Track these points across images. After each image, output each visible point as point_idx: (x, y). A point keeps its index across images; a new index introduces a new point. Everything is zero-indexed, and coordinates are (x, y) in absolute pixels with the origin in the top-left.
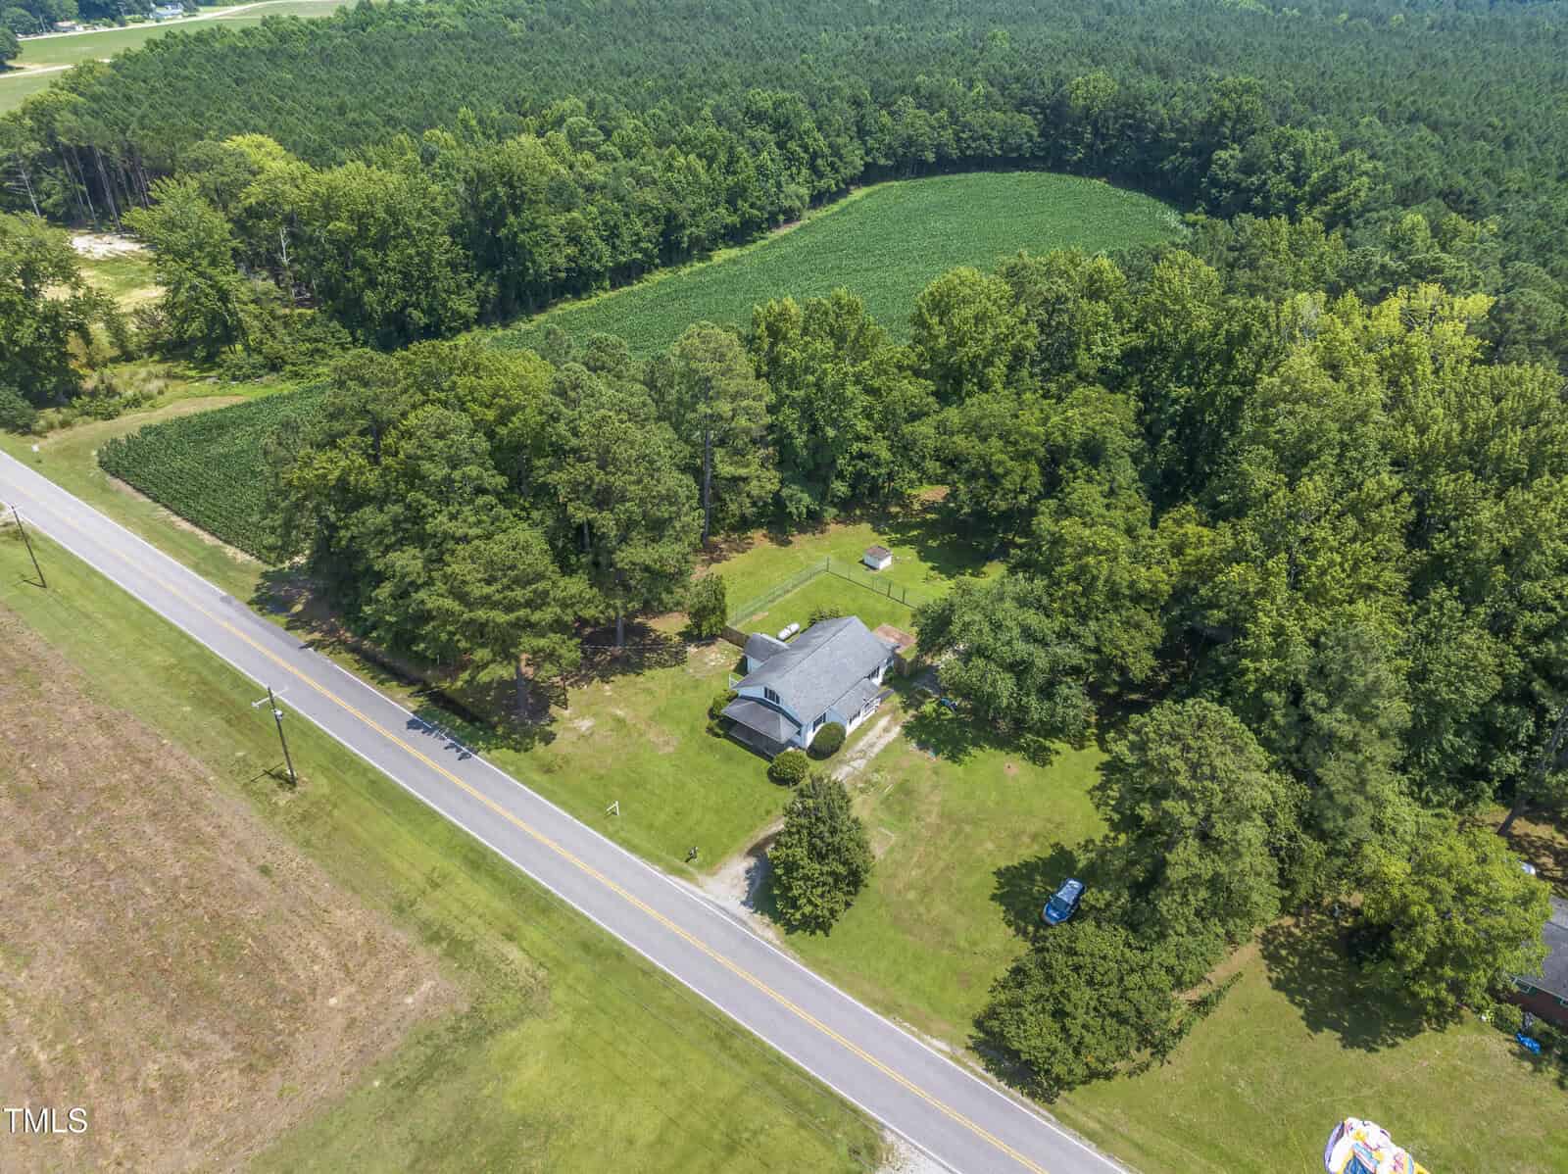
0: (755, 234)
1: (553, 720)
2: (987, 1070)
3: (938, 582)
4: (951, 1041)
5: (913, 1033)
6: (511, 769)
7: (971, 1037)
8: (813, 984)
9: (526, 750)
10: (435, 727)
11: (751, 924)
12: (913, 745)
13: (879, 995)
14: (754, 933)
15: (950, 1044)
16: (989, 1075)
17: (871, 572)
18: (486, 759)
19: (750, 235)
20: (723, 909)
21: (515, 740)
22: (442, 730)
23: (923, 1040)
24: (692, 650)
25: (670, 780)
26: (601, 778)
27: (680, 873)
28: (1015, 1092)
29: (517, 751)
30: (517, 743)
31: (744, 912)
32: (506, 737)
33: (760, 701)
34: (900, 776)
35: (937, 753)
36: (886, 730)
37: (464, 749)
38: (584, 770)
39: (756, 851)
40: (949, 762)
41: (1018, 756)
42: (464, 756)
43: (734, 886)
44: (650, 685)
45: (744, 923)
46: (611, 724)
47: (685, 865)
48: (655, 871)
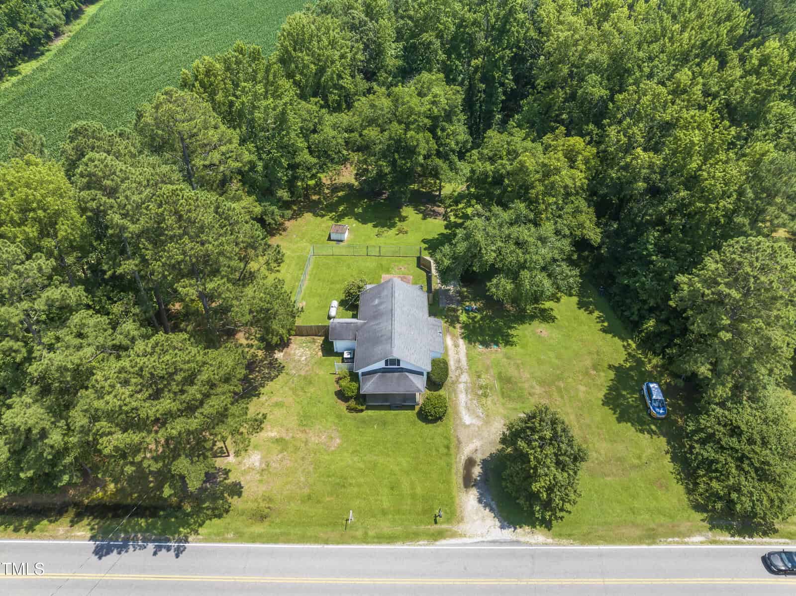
0: (42, 48)
1: (227, 472)
2: (733, 536)
3: (385, 234)
4: (699, 531)
5: (678, 543)
6: (231, 535)
7: (703, 520)
8: (600, 555)
9: (227, 511)
10: (126, 540)
11: (522, 539)
12: (480, 348)
13: (638, 532)
14: (531, 545)
15: (700, 535)
16: (737, 538)
17: (342, 244)
18: (200, 541)
19: (37, 50)
20: (494, 542)
21: (208, 508)
22: (135, 539)
23: (686, 543)
24: (279, 355)
25: (361, 465)
26: (309, 498)
27: (440, 535)
28: (757, 539)
29: (219, 516)
30: (213, 509)
31: (508, 534)
32: (198, 510)
33: (383, 371)
34: (493, 371)
35: (497, 344)
36: (456, 346)
37: (173, 544)
38: (291, 498)
39: (468, 482)
40: (508, 347)
41: (536, 323)
42: (178, 552)
43: (483, 519)
44: (275, 399)
45: (518, 542)
46: (276, 448)
47: (437, 527)
48: (422, 546)
